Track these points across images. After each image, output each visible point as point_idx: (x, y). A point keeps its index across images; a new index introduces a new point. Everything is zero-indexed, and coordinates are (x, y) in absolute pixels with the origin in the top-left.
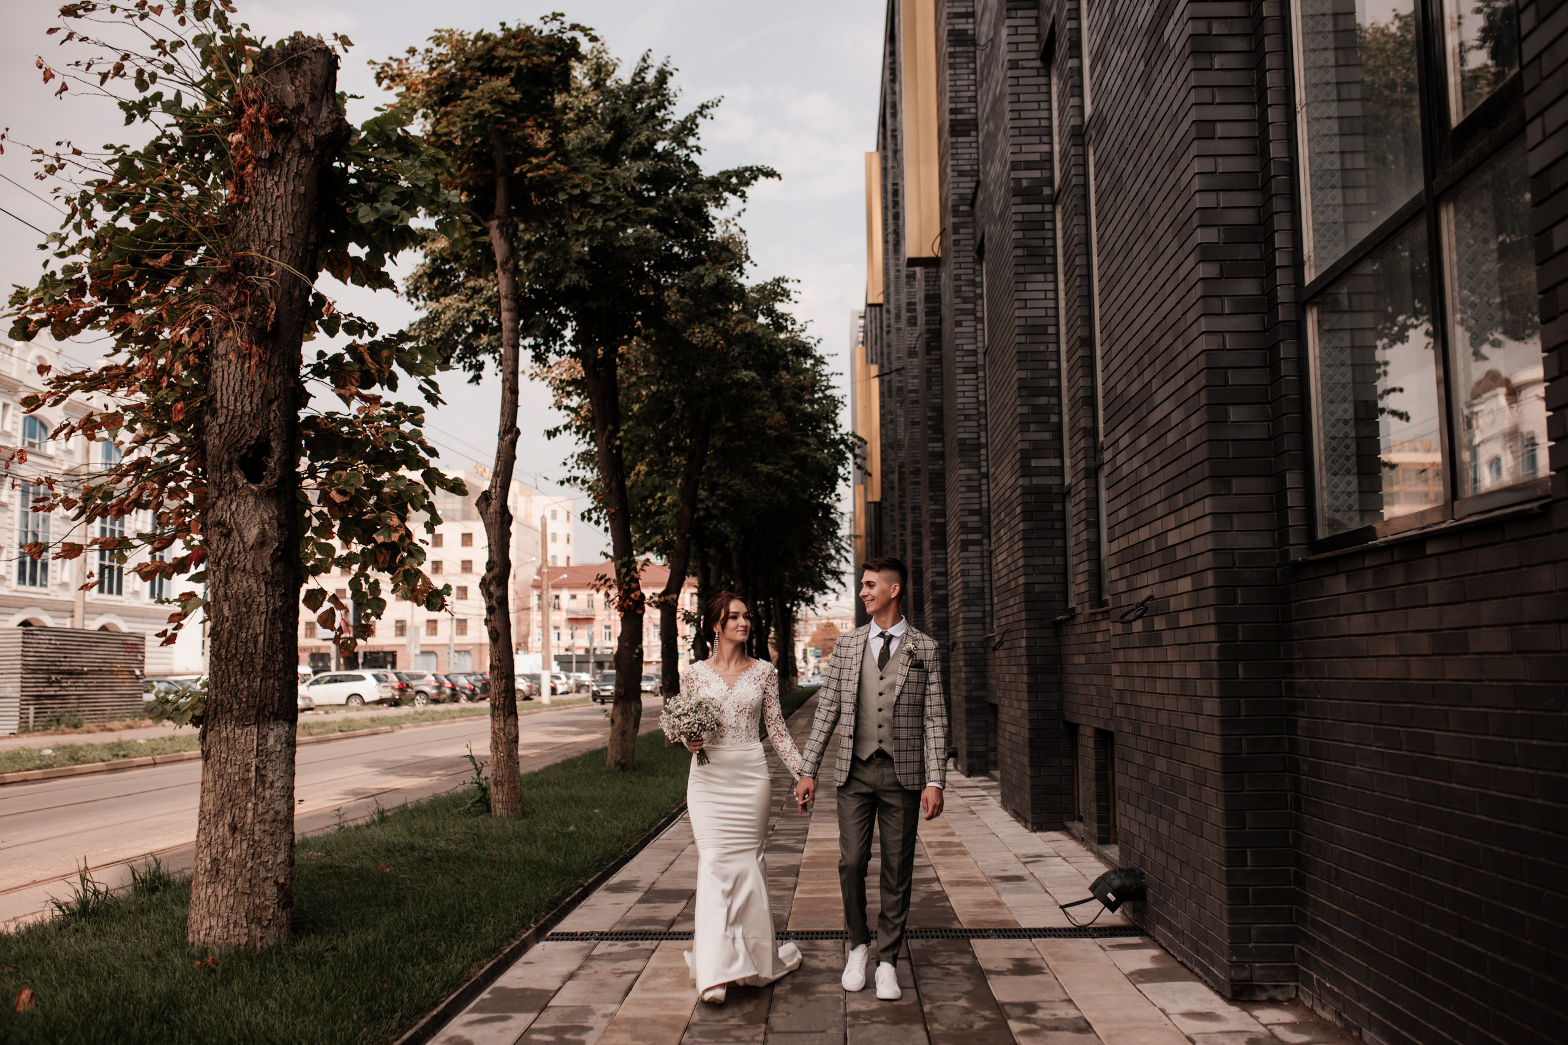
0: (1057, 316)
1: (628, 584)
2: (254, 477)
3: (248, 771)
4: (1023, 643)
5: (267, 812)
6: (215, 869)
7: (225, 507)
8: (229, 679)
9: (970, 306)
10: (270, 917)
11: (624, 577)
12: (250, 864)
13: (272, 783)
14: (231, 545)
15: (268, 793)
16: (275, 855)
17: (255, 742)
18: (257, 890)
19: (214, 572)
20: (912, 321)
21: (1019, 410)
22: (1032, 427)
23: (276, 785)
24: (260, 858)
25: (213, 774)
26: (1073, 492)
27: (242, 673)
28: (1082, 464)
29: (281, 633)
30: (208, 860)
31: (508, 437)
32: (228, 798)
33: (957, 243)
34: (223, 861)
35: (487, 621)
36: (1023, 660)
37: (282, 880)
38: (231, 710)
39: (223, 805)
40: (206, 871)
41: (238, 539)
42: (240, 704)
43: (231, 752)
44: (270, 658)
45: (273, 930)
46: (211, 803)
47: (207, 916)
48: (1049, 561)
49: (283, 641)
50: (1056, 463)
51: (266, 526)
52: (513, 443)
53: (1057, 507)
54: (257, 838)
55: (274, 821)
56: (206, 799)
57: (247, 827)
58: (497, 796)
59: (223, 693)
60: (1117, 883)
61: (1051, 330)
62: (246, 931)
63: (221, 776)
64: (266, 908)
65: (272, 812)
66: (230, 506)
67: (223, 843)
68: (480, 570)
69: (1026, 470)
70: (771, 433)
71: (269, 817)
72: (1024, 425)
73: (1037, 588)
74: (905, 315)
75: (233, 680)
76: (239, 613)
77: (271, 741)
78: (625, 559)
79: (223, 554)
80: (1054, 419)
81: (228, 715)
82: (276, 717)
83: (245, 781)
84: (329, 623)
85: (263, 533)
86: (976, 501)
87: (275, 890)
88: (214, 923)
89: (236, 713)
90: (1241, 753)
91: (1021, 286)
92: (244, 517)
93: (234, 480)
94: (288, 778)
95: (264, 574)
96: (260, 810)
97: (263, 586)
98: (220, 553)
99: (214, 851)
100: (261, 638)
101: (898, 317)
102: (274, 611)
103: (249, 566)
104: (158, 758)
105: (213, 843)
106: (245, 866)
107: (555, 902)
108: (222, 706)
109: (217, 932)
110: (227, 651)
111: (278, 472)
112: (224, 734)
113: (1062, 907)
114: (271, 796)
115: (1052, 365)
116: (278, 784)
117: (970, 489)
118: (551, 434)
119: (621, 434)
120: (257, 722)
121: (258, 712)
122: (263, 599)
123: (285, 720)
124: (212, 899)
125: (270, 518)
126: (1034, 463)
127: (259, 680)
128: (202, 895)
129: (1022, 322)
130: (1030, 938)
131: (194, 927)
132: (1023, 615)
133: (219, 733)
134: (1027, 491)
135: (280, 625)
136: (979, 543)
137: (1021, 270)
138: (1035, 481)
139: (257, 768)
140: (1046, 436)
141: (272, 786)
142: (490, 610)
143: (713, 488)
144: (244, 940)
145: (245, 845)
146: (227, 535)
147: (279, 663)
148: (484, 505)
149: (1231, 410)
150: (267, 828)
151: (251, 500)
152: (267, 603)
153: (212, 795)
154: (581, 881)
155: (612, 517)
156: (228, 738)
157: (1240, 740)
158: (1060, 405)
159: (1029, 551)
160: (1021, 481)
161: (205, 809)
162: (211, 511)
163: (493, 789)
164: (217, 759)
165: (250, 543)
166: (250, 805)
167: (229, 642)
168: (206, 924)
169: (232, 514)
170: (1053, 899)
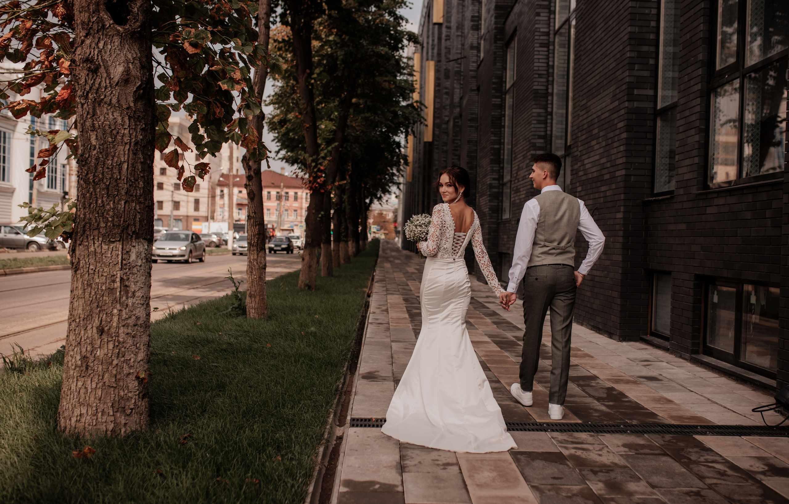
1: (316, 173)
2: (120, 19)
3: (114, 281)
4: (620, 215)
5: (130, 317)
6: (84, 365)
7: (93, 45)
8: (97, 201)
10: (132, 406)
11: (313, 169)
12: (115, 362)
13: (134, 292)
14: (98, 81)
15: (130, 301)
16: (136, 354)
17: (120, 257)
18: (121, 384)
19: (83, 105)
20: (476, 27)
23: (137, 294)
24: (123, 356)
25: (83, 283)
26: (679, 109)
27: (108, 196)
29: (142, 163)
30: (78, 357)
32: (96, 304)
34: (92, 359)
35: (247, 186)
37: (142, 376)
38: (98, 228)
39: (91, 311)
40: (76, 366)
41: (105, 75)
42: (106, 223)
43: (99, 265)
44: (132, 184)
45: (135, 417)
46: (81, 308)
47: (77, 405)
49: (143, 171)
50: (651, 92)
51: (130, 65)
54: (121, 340)
55: (135, 325)
56: (76, 304)
57: (113, 330)
58: (250, 304)
59: (92, 212)
62: (112, 418)
63: (90, 285)
64: (129, 399)
65: (134, 317)
66: (97, 44)
67: (91, 343)
71: (131, 321)
74: (468, 24)
75: (100, 202)
76: (105, 142)
77: (133, 257)
78: (315, 157)
79: (91, 88)
80: (653, 62)
81: (96, 232)
82: (137, 236)
83: (111, 290)
84: (174, 162)
85: (127, 71)
86: (542, 130)
87: (136, 383)
88: (84, 411)
89: (103, 231)
92: (111, 55)
93: (100, 20)
94: (146, 289)
95: (128, 108)
96: (124, 316)
97: (126, 120)
98: (88, 88)
99: (84, 350)
100: (125, 166)
101: (460, 28)
102: (136, 143)
103: (114, 101)
104: (7, 271)
105: (83, 343)
106: (111, 364)
108: (90, 224)
109: (87, 419)
110: (94, 176)
111: (141, 17)
112: (92, 249)
114: (133, 304)
115: (653, 24)
116: (139, 294)
119: (315, 76)
120: (121, 240)
121: (123, 231)
122: (126, 132)
123: (144, 239)
124: (82, 391)
125: (134, 59)
126: (637, 92)
127: (123, 202)
128: (73, 387)
130: (738, 435)
131: (66, 414)
132: (622, 196)
133: (88, 247)
134: (630, 111)
135: (141, 156)
138: (636, 104)
139: (122, 279)
141: (134, 296)
144: (111, 427)
145: (111, 346)
146: (95, 71)
147: (140, 189)
150: (130, 331)
151: (117, 41)
152: (130, 135)
153: (81, 302)
156: (95, 252)
158: (657, 52)
159: (629, 153)
160: (625, 104)
161: (75, 313)
162: (79, 49)
163: (248, 300)
164: (86, 270)
165: (116, 79)
166: (115, 311)
167: (96, 168)
168: (77, 412)
169: (100, 51)
170: (725, 408)
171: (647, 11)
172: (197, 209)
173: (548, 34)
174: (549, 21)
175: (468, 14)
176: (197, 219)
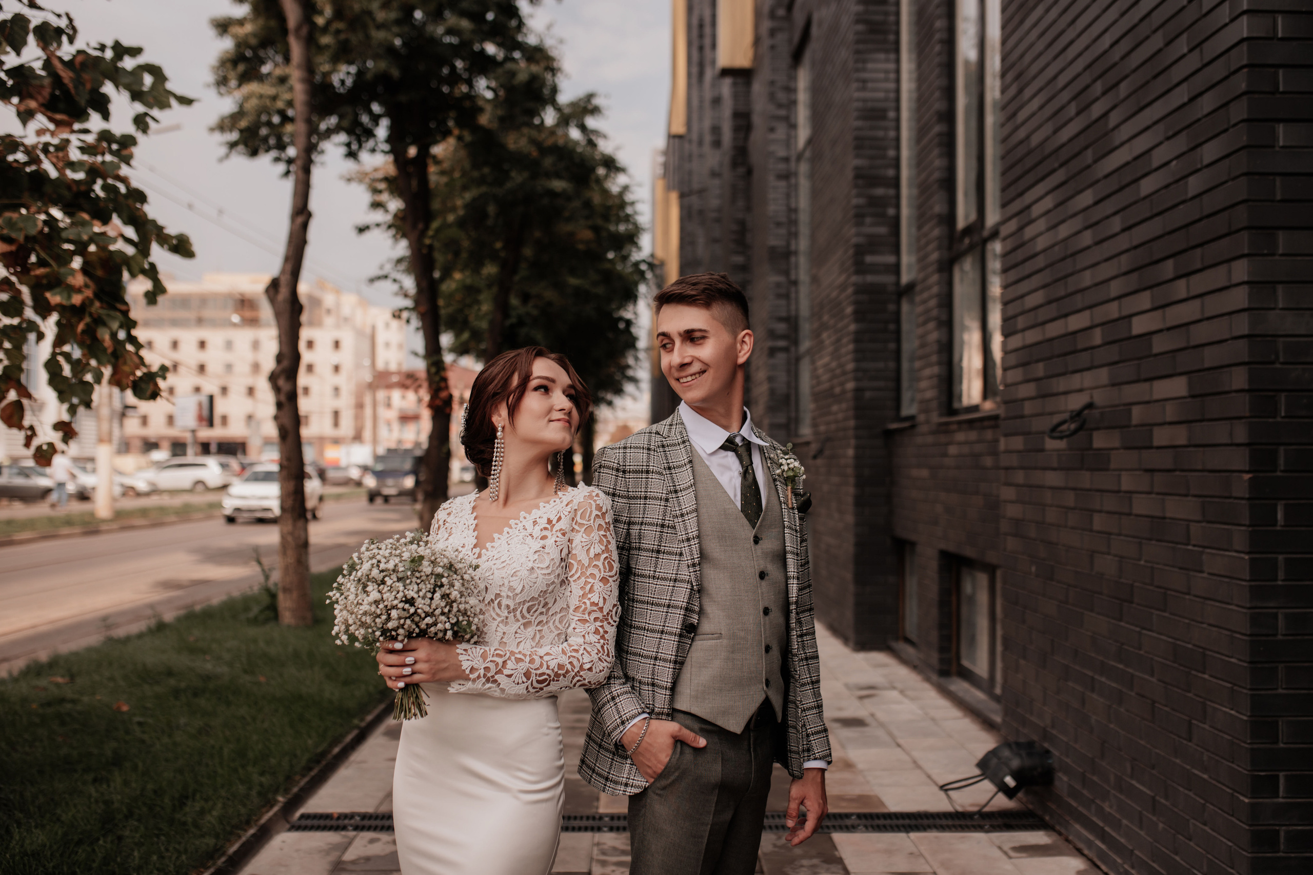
0: (898, 100)
1: (438, 383)
4: (851, 452)
9: (783, 112)
11: (434, 376)
20: (717, 144)
21: (855, 201)
22: (868, 220)
26: (918, 288)
28: (935, 256)
31: (300, 220)
33: (773, 47)
35: (276, 418)
36: (850, 471)
48: (881, 365)
50: (891, 259)
52: (305, 226)
53: (892, 307)
58: (285, 603)
60: (1015, 763)
61: (892, 114)
68: (269, 364)
69: (860, 267)
70: (581, 247)
72: (859, 217)
73: (868, 394)
74: (708, 138)
78: (435, 358)
80: (891, 211)
90: (1275, 635)
91: (860, 65)
101: (700, 143)
107: (317, 759)
113: (942, 788)
115: (891, 153)
117: (779, 296)
118: (362, 230)
119: (432, 232)
126: (869, 259)
129: (860, 104)
130: (907, 832)
132: (852, 423)
134: (860, 290)
136: (786, 350)
137: (861, 47)
138: (870, 278)
140: (882, 230)
142: (279, 405)
143: (526, 298)
148: (272, 292)
149: (1281, 129)
154: (356, 721)
155: (423, 316)
157: (1275, 616)
158: (898, 197)
159: (860, 355)
160: (854, 279)
163: (281, 597)
170: (929, 777)
171: (880, 134)
172: (336, 424)
173: (787, 160)
174: (789, 142)
175: (707, 124)
176: (336, 441)
